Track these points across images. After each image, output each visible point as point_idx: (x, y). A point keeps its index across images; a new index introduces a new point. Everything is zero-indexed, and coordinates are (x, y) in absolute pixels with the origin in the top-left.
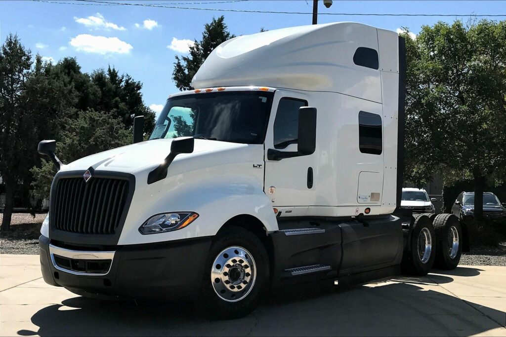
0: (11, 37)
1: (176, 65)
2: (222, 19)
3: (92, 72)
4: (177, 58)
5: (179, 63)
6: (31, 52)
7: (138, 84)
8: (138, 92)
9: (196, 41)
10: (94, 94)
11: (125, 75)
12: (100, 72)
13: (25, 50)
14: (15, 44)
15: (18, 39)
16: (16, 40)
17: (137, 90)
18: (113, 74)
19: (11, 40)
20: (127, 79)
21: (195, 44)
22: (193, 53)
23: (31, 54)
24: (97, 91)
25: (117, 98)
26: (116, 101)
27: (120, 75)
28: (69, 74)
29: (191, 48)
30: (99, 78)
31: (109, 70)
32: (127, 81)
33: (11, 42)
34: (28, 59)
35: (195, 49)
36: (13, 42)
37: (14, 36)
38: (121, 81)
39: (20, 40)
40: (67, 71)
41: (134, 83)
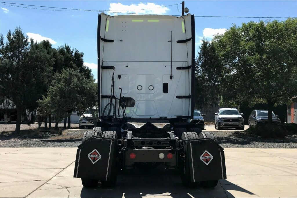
0: (17, 28)
3: (58, 48)
6: (28, 37)
7: (81, 54)
8: (82, 58)
10: (61, 60)
11: (74, 49)
12: (62, 47)
13: (24, 36)
14: (19, 32)
15: (21, 29)
16: (20, 30)
17: (81, 57)
18: (68, 49)
19: (17, 30)
20: (76, 51)
23: (28, 38)
24: (62, 58)
25: (72, 62)
26: (71, 63)
27: (71, 49)
28: (46, 48)
30: (61, 51)
31: (66, 46)
32: (76, 53)
33: (17, 31)
34: (27, 40)
36: (19, 31)
37: (19, 28)
38: (72, 52)
39: (22, 30)
40: (45, 47)
41: (79, 53)
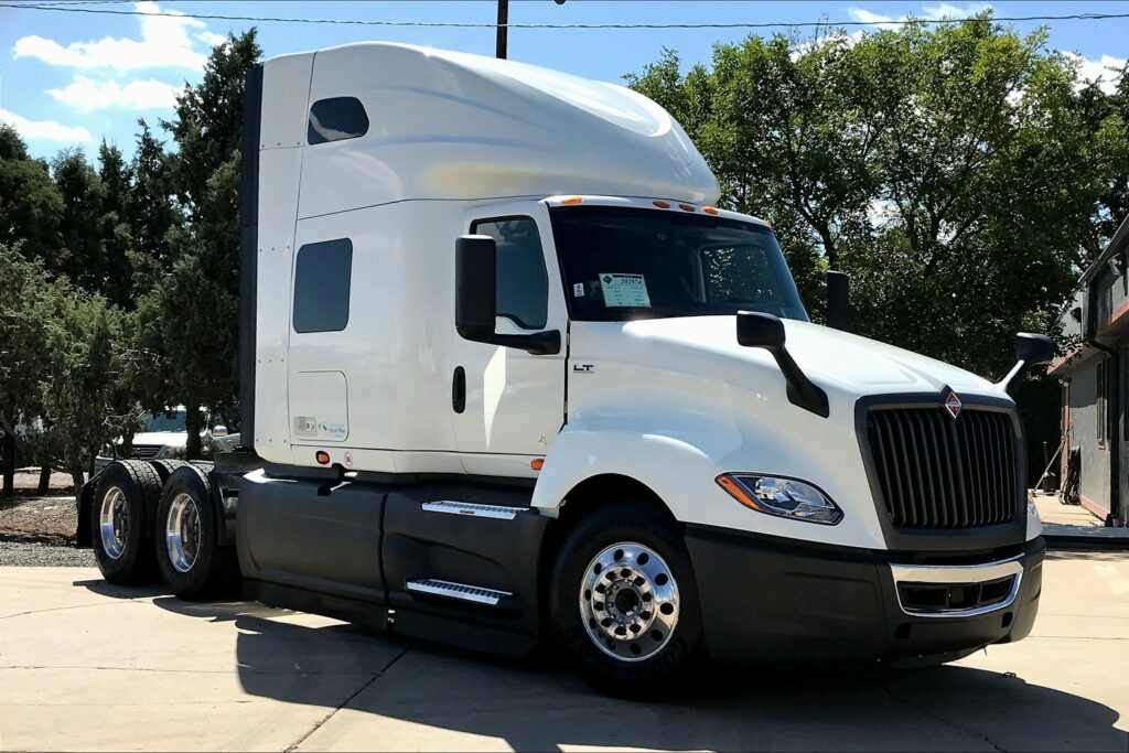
1: (140, 140)
2: (252, 34)
3: (55, 154)
4: (142, 123)
5: (148, 134)
9: (188, 85)
10: (44, 206)
18: (112, 160)
21: (186, 91)
22: (181, 112)
26: (109, 221)
29: (178, 99)
35: (188, 103)
